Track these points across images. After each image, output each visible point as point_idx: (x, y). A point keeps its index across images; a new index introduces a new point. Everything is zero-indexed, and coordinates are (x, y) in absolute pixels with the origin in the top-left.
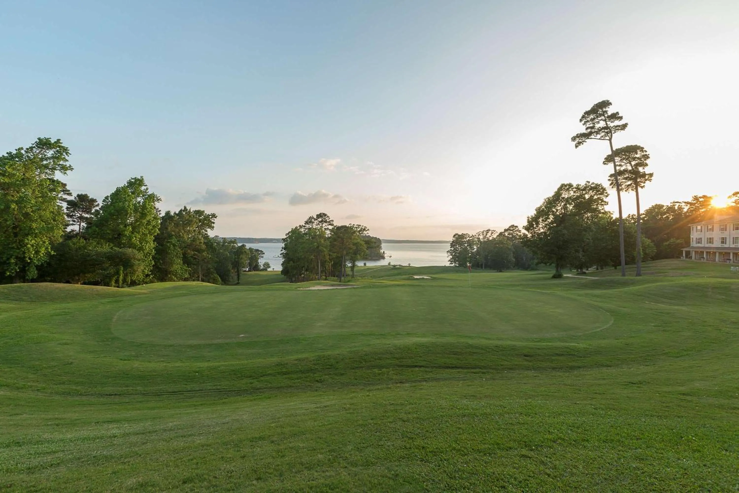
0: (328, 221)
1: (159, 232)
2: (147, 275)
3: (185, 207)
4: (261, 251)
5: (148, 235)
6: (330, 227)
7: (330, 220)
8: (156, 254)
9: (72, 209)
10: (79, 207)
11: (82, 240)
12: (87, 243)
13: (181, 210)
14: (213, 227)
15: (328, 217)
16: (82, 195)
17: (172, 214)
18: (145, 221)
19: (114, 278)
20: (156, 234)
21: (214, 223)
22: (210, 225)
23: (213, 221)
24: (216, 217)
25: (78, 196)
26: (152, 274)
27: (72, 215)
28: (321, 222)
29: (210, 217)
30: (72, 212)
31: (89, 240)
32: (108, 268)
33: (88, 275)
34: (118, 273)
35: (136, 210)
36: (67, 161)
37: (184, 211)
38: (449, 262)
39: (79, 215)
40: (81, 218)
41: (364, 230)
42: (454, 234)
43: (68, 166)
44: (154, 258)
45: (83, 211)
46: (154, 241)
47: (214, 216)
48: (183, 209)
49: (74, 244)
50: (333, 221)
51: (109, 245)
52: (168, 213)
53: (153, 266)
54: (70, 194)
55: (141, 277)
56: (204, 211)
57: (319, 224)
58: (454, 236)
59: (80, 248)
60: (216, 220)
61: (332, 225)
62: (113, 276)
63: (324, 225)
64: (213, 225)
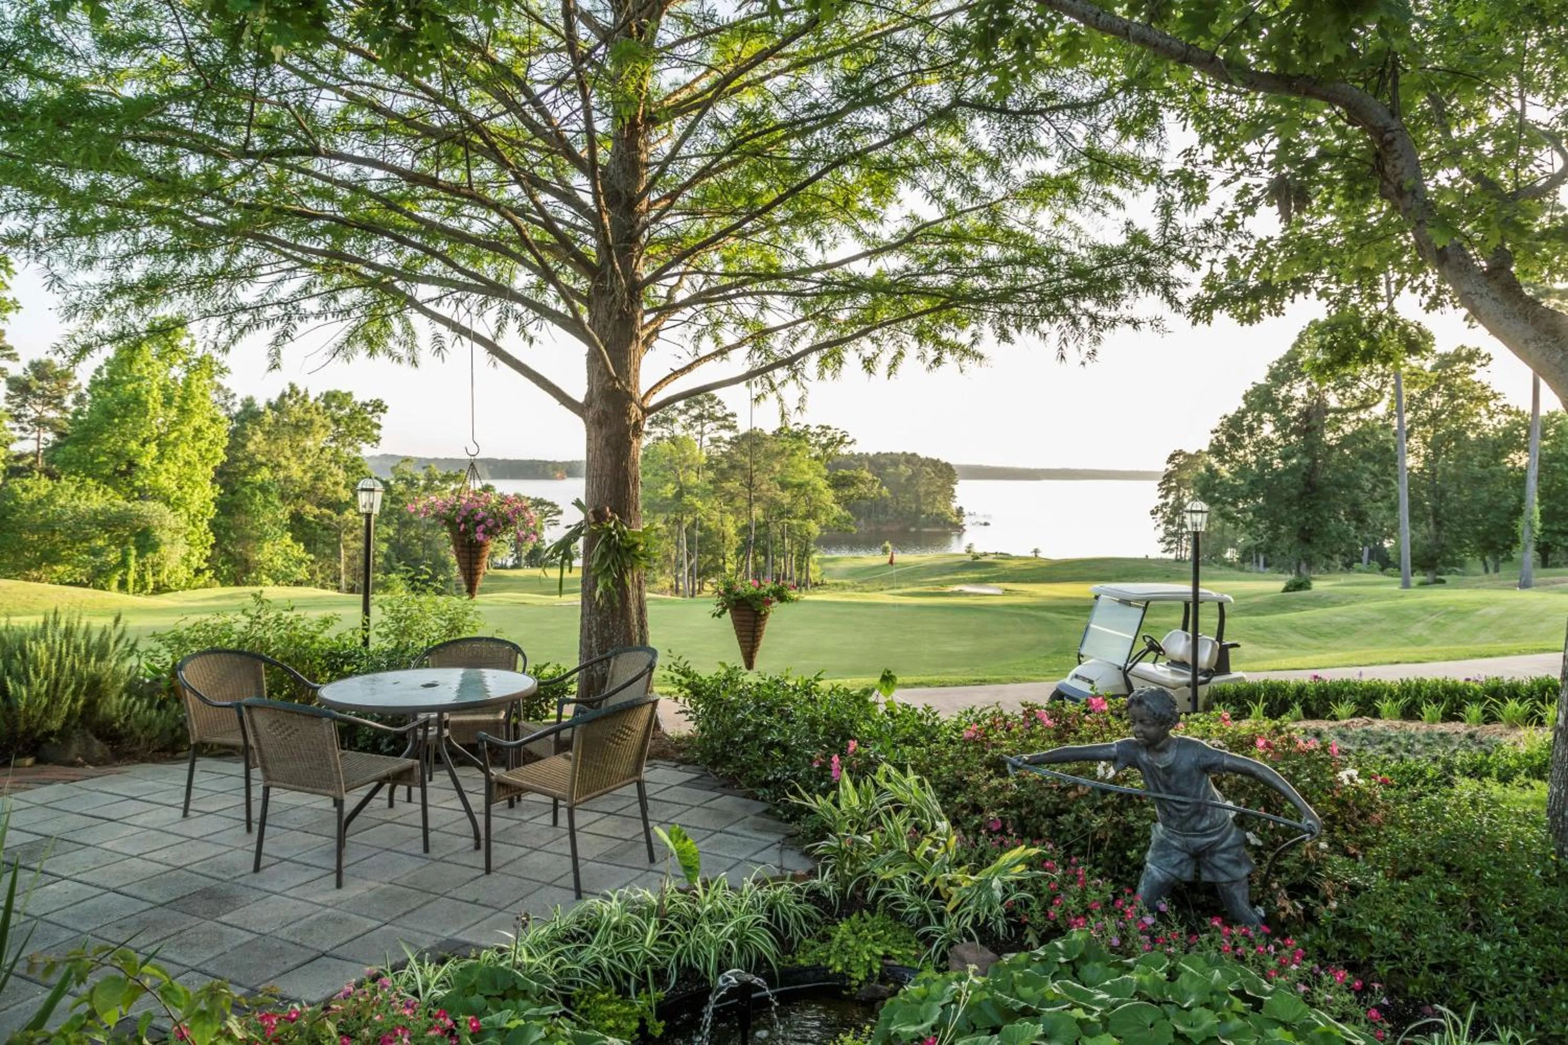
0: (719, 415)
1: (225, 458)
2: (198, 572)
3: (292, 386)
4: (552, 505)
5: (199, 466)
6: (727, 435)
7: (727, 412)
8: (217, 515)
9: (18, 400)
10: (35, 396)
11: (45, 480)
12: (55, 487)
13: (283, 396)
14: (377, 440)
15: (719, 403)
16: (40, 362)
17: (261, 404)
18: (188, 430)
19: (117, 577)
20: (217, 463)
21: (379, 427)
22: (369, 434)
23: (375, 420)
24: (383, 411)
25: (33, 365)
26: (209, 568)
27: (20, 416)
28: (700, 417)
29: (370, 409)
30: (18, 406)
31: (59, 479)
32: (102, 549)
33: (60, 568)
34: (124, 563)
35: (168, 402)
36: (8, 288)
37: (290, 397)
38: (1163, 546)
39: (35, 415)
40: (40, 422)
41: (841, 441)
42: (1171, 452)
43: (10, 299)
44: (213, 525)
45: (44, 404)
46: (214, 481)
47: (379, 406)
48: (288, 391)
49: (26, 489)
50: (733, 415)
51: (105, 493)
52: (249, 403)
53: (213, 547)
54: (13, 357)
55: (183, 573)
56: (350, 394)
57: (691, 426)
58: (1172, 458)
59: (40, 502)
60: (384, 419)
61: (732, 428)
62: (115, 569)
63: (707, 429)
64: (375, 432)
